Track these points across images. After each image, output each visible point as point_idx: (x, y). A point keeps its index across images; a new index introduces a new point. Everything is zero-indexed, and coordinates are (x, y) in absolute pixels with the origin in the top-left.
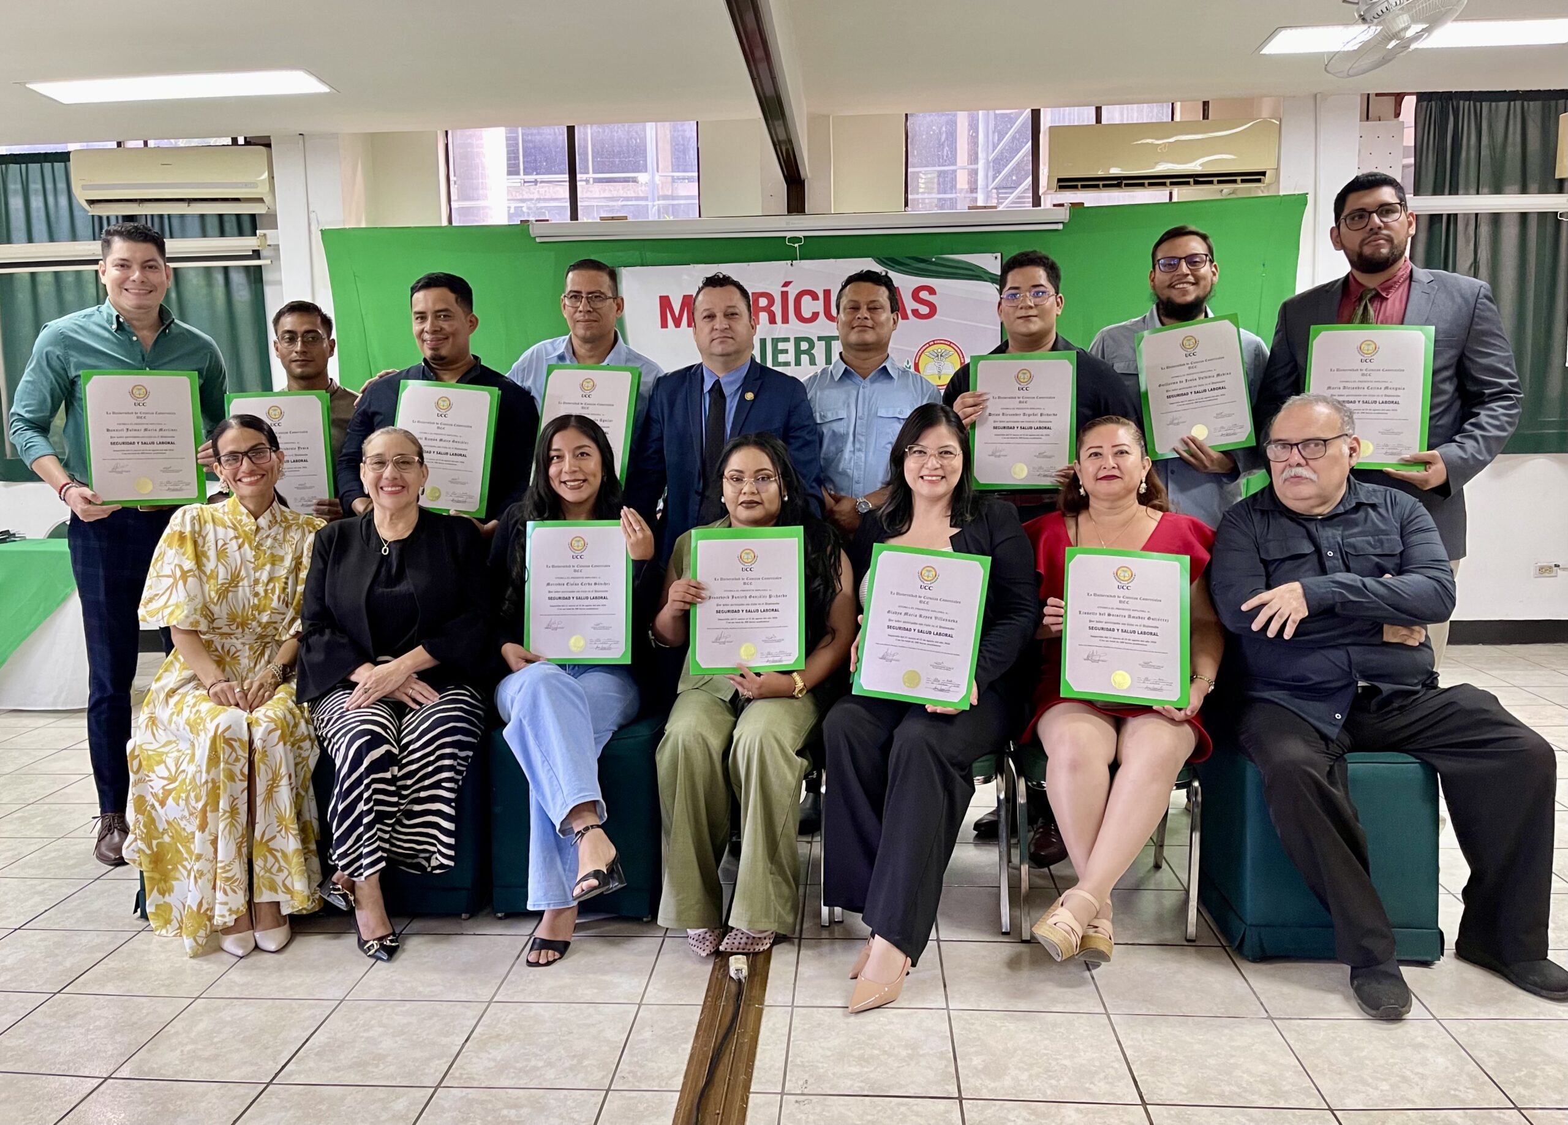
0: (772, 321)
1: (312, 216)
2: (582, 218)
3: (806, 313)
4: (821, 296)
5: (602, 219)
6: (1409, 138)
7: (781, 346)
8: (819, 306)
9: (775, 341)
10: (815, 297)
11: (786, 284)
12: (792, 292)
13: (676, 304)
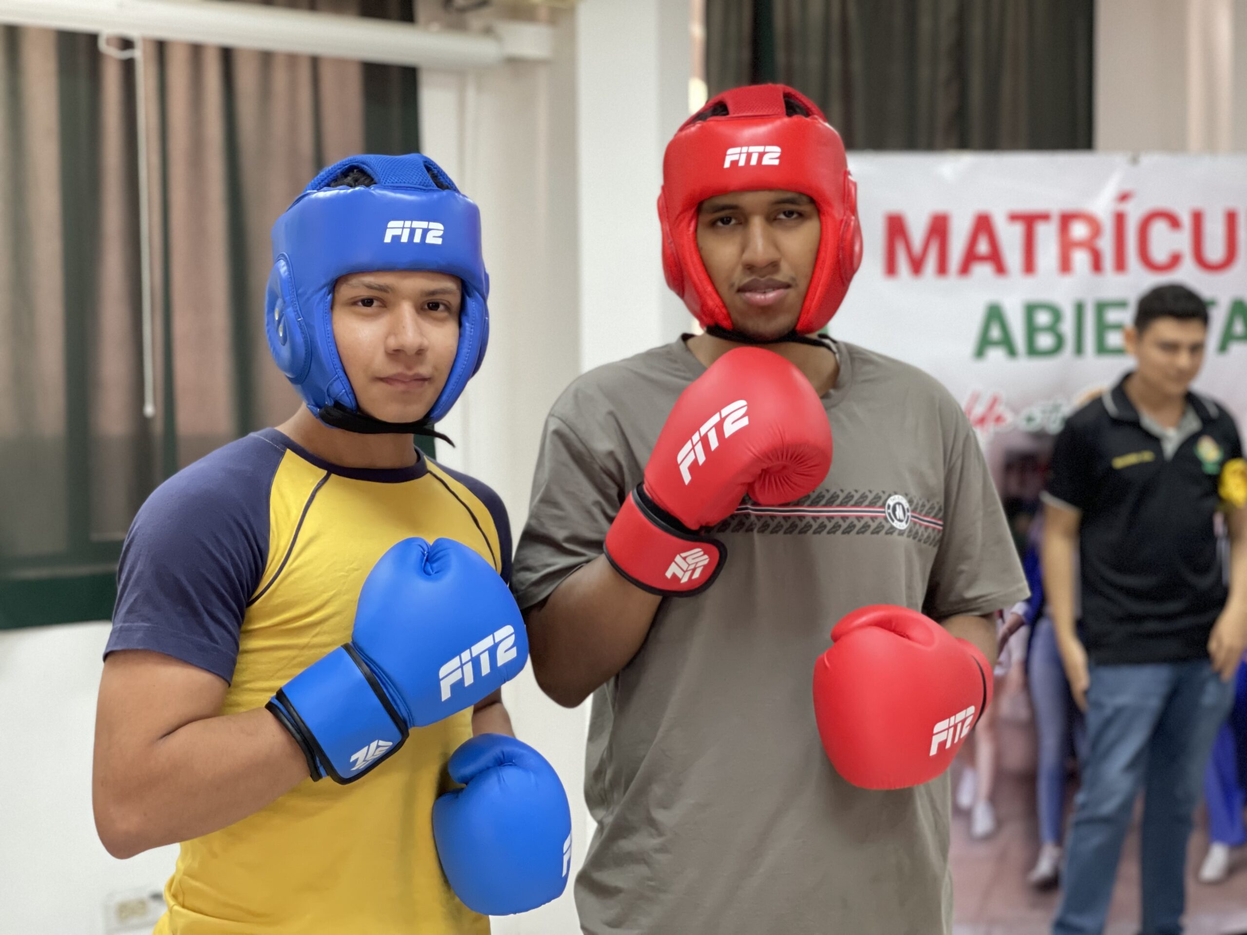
0: (1097, 265)
3: (1159, 254)
4: (1186, 220)
7: (1113, 316)
8: (1182, 241)
9: (1101, 307)
10: (1174, 222)
11: (1124, 197)
12: (1134, 213)
13: (917, 231)
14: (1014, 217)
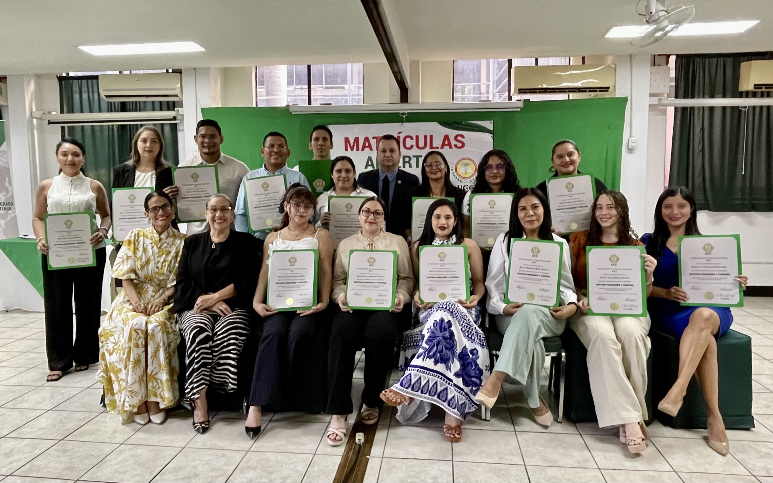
1: (198, 102)
2: (313, 104)
3: (408, 145)
4: (415, 138)
5: (321, 104)
6: (673, 74)
8: (414, 142)
10: (412, 138)
11: (400, 133)
12: (402, 137)
13: (352, 141)
14: (374, 138)
